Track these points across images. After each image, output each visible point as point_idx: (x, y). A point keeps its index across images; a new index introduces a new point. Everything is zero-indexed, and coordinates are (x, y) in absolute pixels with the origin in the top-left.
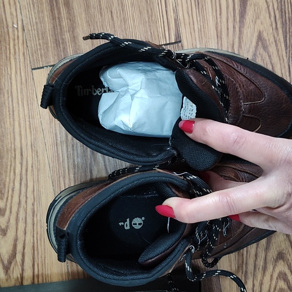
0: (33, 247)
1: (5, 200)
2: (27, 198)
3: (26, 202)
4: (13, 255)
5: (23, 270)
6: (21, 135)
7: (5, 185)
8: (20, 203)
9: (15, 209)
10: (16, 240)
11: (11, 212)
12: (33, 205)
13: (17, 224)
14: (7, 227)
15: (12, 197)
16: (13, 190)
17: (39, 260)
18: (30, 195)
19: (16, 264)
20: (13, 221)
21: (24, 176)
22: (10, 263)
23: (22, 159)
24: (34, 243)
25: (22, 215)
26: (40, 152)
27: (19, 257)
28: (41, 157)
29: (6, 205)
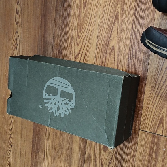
0: (86, 52)
1: (81, 33)
2: (88, 34)
3: (88, 36)
4: (79, 54)
5: (80, 60)
6: (92, 10)
7: (82, 28)
8: (85, 36)
9: (83, 37)
10: (81, 49)
11: (82, 38)
12: (90, 37)
13: (83, 43)
14: (79, 43)
15: (84, 33)
16: (85, 30)
17: (86, 58)
18: (90, 33)
19: (79, 57)
20: (82, 42)
21: (90, 26)
22: (77, 56)
23: (91, 19)
24: (86, 51)
25: (85, 40)
26: (97, 18)
27: (80, 55)
28: (97, 20)
29: (81, 35)
